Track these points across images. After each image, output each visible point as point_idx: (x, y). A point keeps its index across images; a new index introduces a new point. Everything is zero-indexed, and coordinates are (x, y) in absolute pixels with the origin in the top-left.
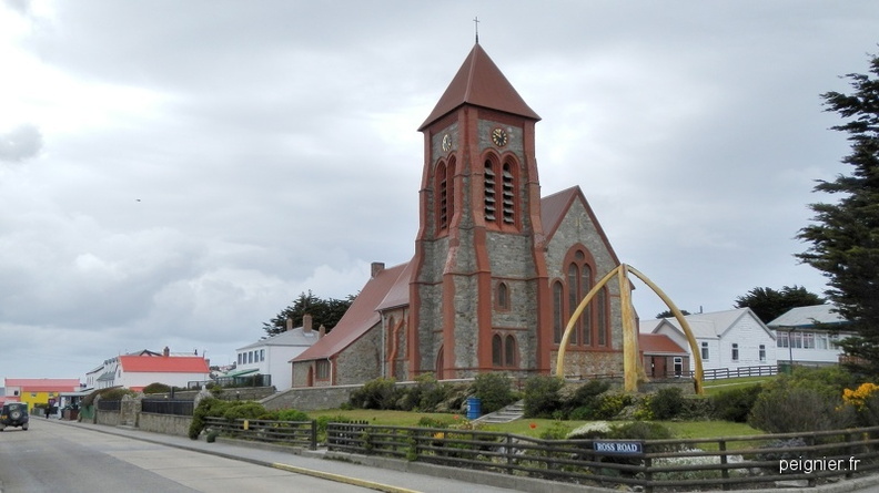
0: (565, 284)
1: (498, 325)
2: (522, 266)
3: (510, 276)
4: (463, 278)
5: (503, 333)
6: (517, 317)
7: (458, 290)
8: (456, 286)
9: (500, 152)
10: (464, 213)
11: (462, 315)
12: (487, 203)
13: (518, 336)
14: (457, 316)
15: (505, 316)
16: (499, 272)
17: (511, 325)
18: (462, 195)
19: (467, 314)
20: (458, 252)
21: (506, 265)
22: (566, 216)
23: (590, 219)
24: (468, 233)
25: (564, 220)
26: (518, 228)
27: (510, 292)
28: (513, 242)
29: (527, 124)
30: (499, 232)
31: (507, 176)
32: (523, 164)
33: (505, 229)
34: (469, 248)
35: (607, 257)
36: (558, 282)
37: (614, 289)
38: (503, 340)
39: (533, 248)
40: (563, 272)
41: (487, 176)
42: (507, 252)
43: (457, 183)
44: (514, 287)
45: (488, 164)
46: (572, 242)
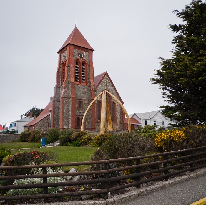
1: (79, 114)
2: (87, 96)
3: (83, 99)
4: (67, 99)
5: (81, 117)
7: (65, 103)
8: (65, 101)
9: (81, 60)
10: (68, 78)
11: (66, 111)
12: (76, 75)
15: (82, 111)
16: (80, 97)
17: (83, 114)
18: (67, 72)
19: (68, 111)
20: (66, 91)
21: (82, 95)
22: (102, 81)
23: (110, 82)
24: (69, 85)
25: (102, 82)
26: (87, 84)
27: (83, 104)
28: (84, 88)
29: (90, 52)
30: (80, 85)
31: (83, 67)
32: (88, 63)
33: (82, 84)
34: (69, 89)
35: (115, 94)
36: (99, 101)
37: (118, 104)
38: (80, 119)
39: (91, 90)
40: (101, 98)
41: (76, 67)
42: (82, 91)
43: (66, 68)
44: (84, 102)
45: (77, 63)
46: (104, 89)
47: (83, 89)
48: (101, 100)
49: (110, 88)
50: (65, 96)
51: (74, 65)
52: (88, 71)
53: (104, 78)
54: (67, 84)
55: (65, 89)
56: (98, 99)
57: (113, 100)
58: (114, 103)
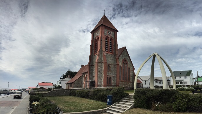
1: (108, 75)
3: (111, 64)
4: (100, 63)
6: (112, 73)
7: (99, 66)
9: (109, 36)
10: (101, 49)
13: (112, 78)
14: (99, 72)
15: (109, 73)
16: (108, 63)
17: (110, 75)
18: (100, 44)
19: (101, 72)
21: (110, 61)
23: (127, 54)
25: (122, 53)
26: (113, 53)
27: (111, 68)
29: (116, 32)
30: (108, 54)
31: (111, 42)
33: (110, 53)
34: (101, 57)
35: (130, 62)
36: (121, 66)
37: (131, 69)
38: (109, 78)
39: (116, 58)
40: (122, 64)
41: (106, 41)
42: (110, 58)
43: (99, 42)
44: (111, 66)
45: (106, 39)
46: (124, 58)
47: (111, 57)
48: (122, 65)
49: (127, 58)
50: (98, 61)
51: (105, 39)
52: (114, 45)
54: (100, 53)
55: (99, 56)
56: (120, 65)
57: (128, 66)
58: (129, 68)
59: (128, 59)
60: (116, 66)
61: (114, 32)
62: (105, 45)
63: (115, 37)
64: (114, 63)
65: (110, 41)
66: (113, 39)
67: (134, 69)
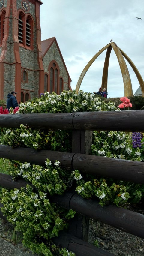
0: (49, 75)
1: (22, 88)
2: (33, 65)
3: (28, 68)
4: (8, 65)
5: (25, 92)
6: (30, 86)
7: (6, 70)
8: (5, 68)
9: (26, 12)
10: (9, 35)
11: (8, 82)
12: (19, 34)
13: (31, 94)
14: (5, 82)
15: (26, 85)
16: (24, 65)
17: (28, 89)
18: (9, 27)
19: (10, 82)
20: (6, 53)
21: (27, 63)
22: (50, 48)
23: (58, 51)
24: (11, 45)
25: (49, 50)
26: (32, 48)
27: (28, 75)
28: (30, 54)
29: (37, 4)
30: (24, 48)
31: (28, 24)
32: (35, 21)
33: (27, 47)
34: (11, 52)
35: (63, 67)
36: (46, 74)
37: (65, 80)
38: (25, 95)
39: (38, 58)
40: (48, 70)
41: (20, 22)
42: (27, 57)
43: (6, 21)
44: (29, 73)
45: (20, 17)
46: (52, 59)
47: (28, 55)
48: (48, 72)
49: (58, 59)
50: (5, 61)
51: (17, 17)
52: (34, 31)
53: (52, 45)
54: (8, 44)
55: (6, 51)
56: (45, 71)
57: (60, 75)
58: (61, 79)
59: (61, 61)
60: (38, 73)
61: (35, 5)
62: (18, 29)
63: (35, 16)
64: (34, 67)
65: (26, 23)
66: (34, 19)
67: (70, 80)
